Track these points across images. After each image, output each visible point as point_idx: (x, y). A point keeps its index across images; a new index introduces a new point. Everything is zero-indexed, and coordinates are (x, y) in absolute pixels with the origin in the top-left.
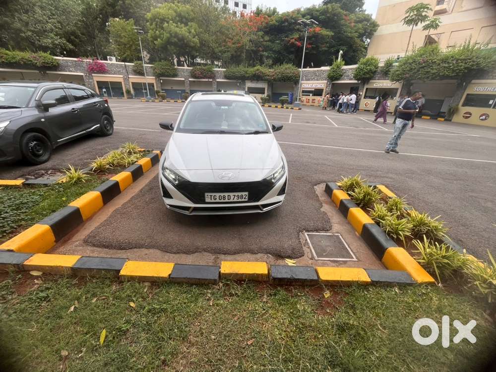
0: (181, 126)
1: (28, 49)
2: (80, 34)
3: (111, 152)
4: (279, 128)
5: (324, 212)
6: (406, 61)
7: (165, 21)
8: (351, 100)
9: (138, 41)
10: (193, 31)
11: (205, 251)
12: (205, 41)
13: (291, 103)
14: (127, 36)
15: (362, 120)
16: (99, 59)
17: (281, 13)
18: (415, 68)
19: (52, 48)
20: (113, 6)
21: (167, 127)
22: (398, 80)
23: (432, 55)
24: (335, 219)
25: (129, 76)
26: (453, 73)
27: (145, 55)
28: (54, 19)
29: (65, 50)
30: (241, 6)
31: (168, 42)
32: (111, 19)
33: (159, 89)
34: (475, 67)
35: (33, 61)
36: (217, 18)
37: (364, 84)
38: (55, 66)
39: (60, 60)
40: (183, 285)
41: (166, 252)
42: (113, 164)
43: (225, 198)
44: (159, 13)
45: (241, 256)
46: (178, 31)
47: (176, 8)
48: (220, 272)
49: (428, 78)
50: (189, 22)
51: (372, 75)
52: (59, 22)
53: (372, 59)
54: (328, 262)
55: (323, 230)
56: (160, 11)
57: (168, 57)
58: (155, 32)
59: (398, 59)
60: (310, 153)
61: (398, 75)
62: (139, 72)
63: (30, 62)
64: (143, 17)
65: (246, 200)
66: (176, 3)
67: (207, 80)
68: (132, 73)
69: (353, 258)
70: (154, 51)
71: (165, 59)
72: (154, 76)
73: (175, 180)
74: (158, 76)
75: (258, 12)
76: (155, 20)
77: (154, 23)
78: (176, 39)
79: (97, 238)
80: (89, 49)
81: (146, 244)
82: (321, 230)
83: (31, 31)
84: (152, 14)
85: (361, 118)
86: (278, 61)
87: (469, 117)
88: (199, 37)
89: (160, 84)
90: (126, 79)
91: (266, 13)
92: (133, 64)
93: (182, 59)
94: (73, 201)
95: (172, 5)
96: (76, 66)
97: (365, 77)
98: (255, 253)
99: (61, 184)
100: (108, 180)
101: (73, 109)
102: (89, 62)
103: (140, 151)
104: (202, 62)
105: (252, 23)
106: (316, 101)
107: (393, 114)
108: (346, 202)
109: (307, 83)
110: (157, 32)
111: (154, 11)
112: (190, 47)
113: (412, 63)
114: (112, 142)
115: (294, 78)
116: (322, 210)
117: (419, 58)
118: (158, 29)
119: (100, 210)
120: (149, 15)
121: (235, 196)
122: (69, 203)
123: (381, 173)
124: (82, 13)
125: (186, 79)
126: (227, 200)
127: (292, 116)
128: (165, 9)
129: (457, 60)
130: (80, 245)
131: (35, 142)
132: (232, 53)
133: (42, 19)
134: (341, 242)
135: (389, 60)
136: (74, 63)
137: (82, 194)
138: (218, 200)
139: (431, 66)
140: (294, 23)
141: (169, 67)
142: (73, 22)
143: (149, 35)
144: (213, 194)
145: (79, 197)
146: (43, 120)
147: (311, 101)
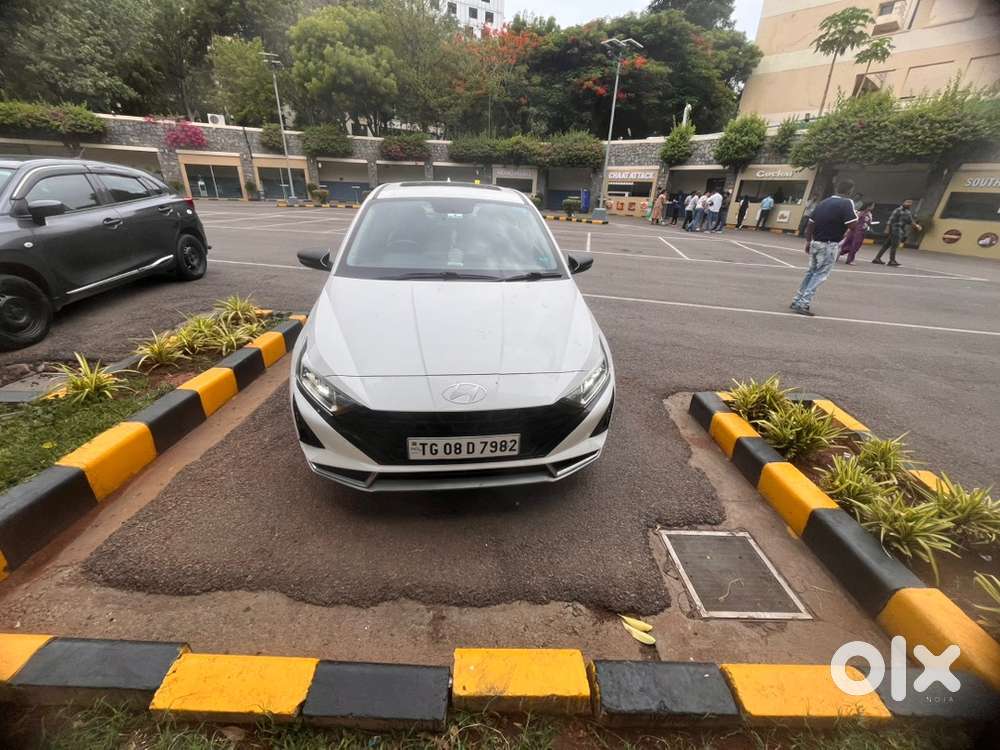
0: (350, 261)
1: (41, 97)
2: (151, 68)
3: (190, 321)
4: (586, 266)
5: (698, 470)
6: (825, 125)
7: (327, 42)
8: (712, 204)
9: (272, 83)
10: (384, 62)
11: (407, 596)
12: (410, 85)
13: (586, 211)
14: (249, 73)
15: (737, 246)
16: (192, 118)
17: (563, 27)
18: (844, 140)
19: (93, 96)
20: (220, 11)
21: (319, 263)
22: (805, 165)
23: (879, 112)
24: (729, 488)
25: (253, 155)
26: (922, 149)
27: (287, 111)
28: (97, 35)
29: (121, 100)
30: (481, 15)
31: (335, 85)
32: (215, 37)
33: (315, 182)
34: (969, 137)
35: (52, 122)
36: (434, 38)
37: (736, 173)
38: (97, 132)
39: (108, 120)
40: (342, 737)
41: (303, 599)
42: (193, 349)
43: (460, 449)
44: (314, 26)
45: (504, 610)
46: (354, 63)
47: (349, 15)
48: (450, 690)
49: (870, 159)
50: (376, 44)
51: (754, 153)
52: (107, 43)
53: (753, 121)
54: (737, 625)
55: (706, 522)
56: (318, 21)
57: (334, 117)
58: (306, 65)
59: (807, 120)
60: (641, 318)
61: (808, 153)
62: (274, 147)
63: (45, 124)
64: (281, 34)
65: (516, 453)
66: (350, 7)
67: (413, 163)
68: (258, 149)
69: (798, 610)
70: (305, 105)
71: (328, 120)
72: (303, 155)
73: (329, 401)
74: (313, 154)
75: (518, 27)
76: (306, 41)
77: (304, 47)
78: (349, 79)
79: (121, 558)
80: (172, 99)
81: (250, 577)
82: (701, 523)
83: (48, 60)
84: (300, 29)
85: (735, 242)
86: (558, 126)
87: (956, 240)
88: (396, 75)
89: (317, 171)
90: (247, 161)
91: (533, 28)
92: (261, 130)
93: (363, 121)
94: (73, 450)
95: (342, 9)
96: (142, 133)
97: (739, 156)
98: (543, 602)
99: (51, 403)
100: (172, 389)
101: (108, 219)
102: (170, 125)
103: (261, 316)
104: (404, 127)
105: (505, 47)
106: (637, 207)
107: (797, 233)
108: (751, 446)
109: (618, 171)
110: (311, 64)
111: (303, 21)
112: (378, 94)
113: (838, 128)
114: (199, 294)
115: (591, 161)
116: (693, 463)
117: (851, 119)
118: (312, 59)
119: (145, 468)
120: (293, 31)
121: (486, 443)
122: (58, 458)
123: (806, 365)
124: (155, 23)
125: (370, 162)
126: (464, 455)
127: (592, 237)
128: (327, 17)
129: (933, 122)
130: (74, 581)
131: (8, 297)
132: (465, 108)
133: (70, 35)
134: (754, 558)
135: (787, 124)
136: (138, 126)
137: (101, 429)
138: (441, 455)
139: (877, 135)
140: (590, 49)
141: (335, 137)
142: (138, 44)
143: (294, 70)
144: (429, 441)
145: (88, 440)
146: (28, 245)
147: (626, 207)
